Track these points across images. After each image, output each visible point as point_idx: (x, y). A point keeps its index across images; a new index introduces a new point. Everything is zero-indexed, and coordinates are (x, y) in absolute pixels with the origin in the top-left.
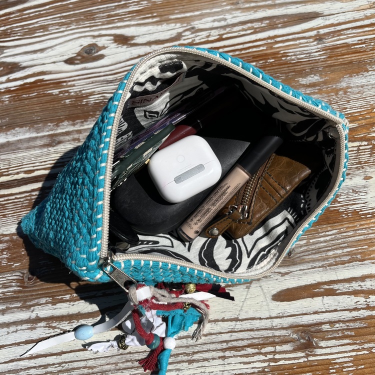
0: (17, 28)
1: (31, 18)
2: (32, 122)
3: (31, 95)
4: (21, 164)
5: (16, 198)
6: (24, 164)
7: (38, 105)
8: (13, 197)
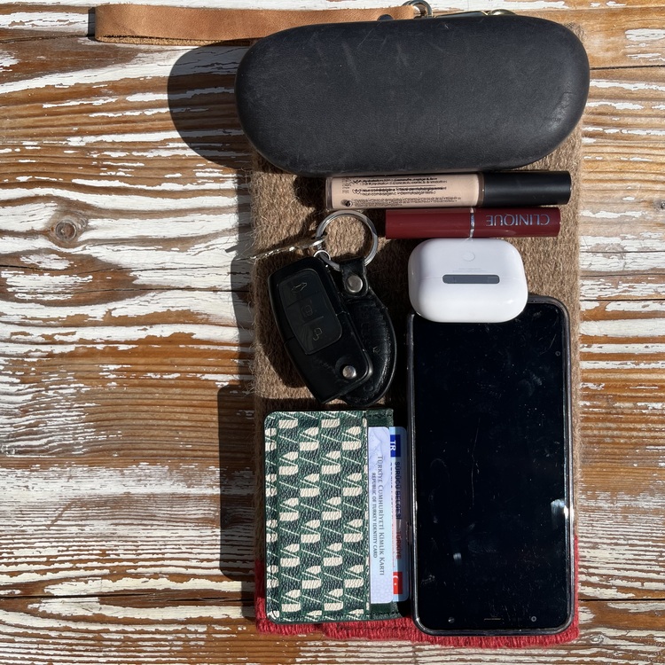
0: (114, 150)
1: (148, 124)
2: (174, 453)
3: (165, 377)
4: (160, 556)
5: (157, 632)
6: (166, 556)
7: (185, 410)
8: (152, 628)
